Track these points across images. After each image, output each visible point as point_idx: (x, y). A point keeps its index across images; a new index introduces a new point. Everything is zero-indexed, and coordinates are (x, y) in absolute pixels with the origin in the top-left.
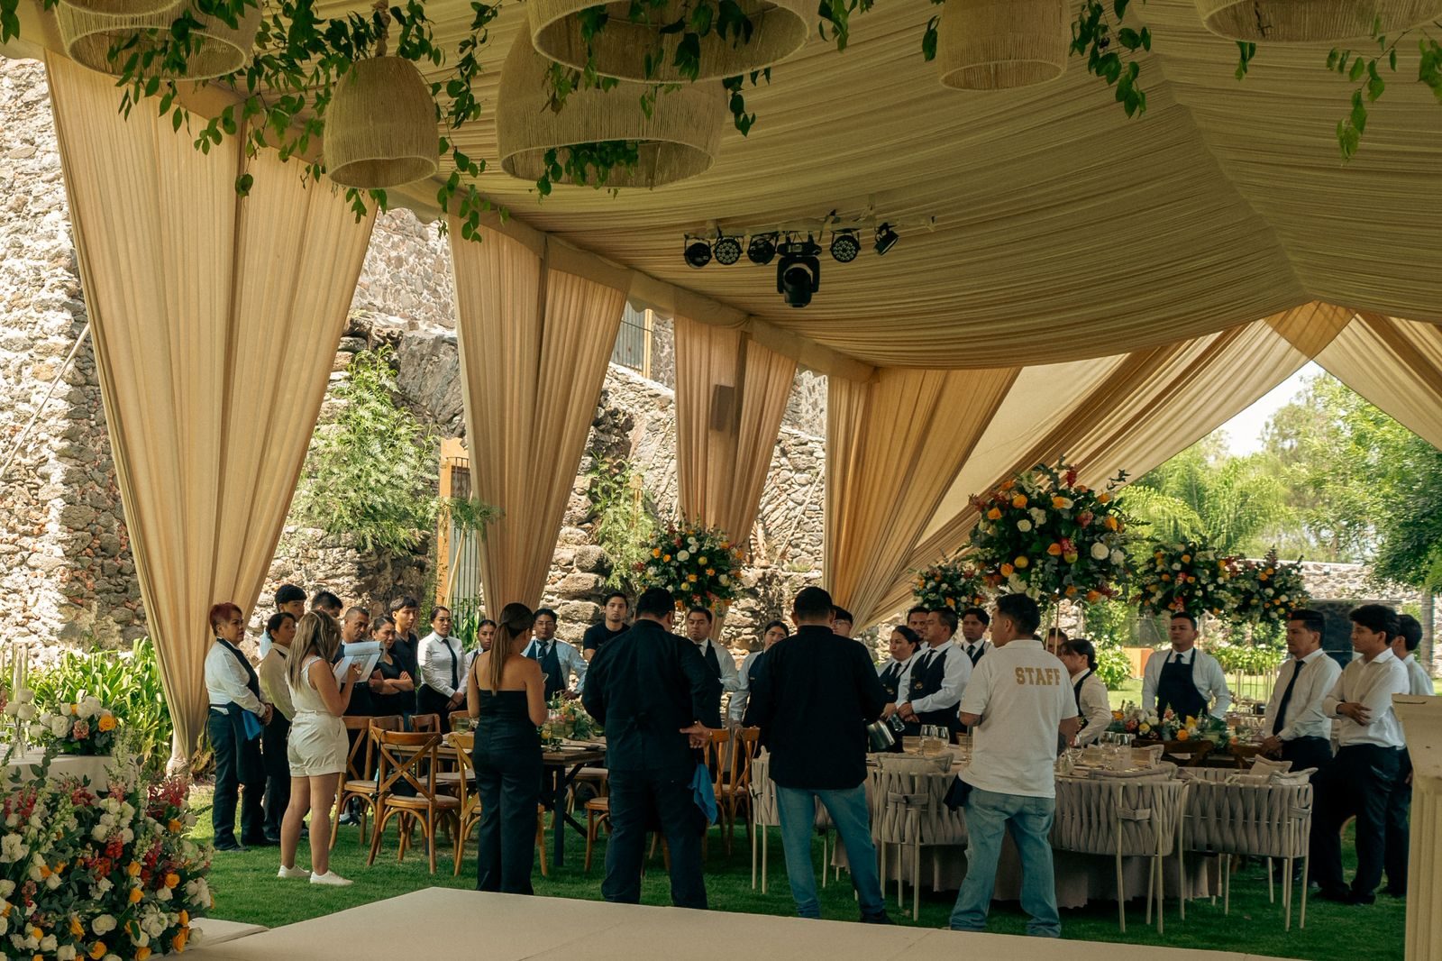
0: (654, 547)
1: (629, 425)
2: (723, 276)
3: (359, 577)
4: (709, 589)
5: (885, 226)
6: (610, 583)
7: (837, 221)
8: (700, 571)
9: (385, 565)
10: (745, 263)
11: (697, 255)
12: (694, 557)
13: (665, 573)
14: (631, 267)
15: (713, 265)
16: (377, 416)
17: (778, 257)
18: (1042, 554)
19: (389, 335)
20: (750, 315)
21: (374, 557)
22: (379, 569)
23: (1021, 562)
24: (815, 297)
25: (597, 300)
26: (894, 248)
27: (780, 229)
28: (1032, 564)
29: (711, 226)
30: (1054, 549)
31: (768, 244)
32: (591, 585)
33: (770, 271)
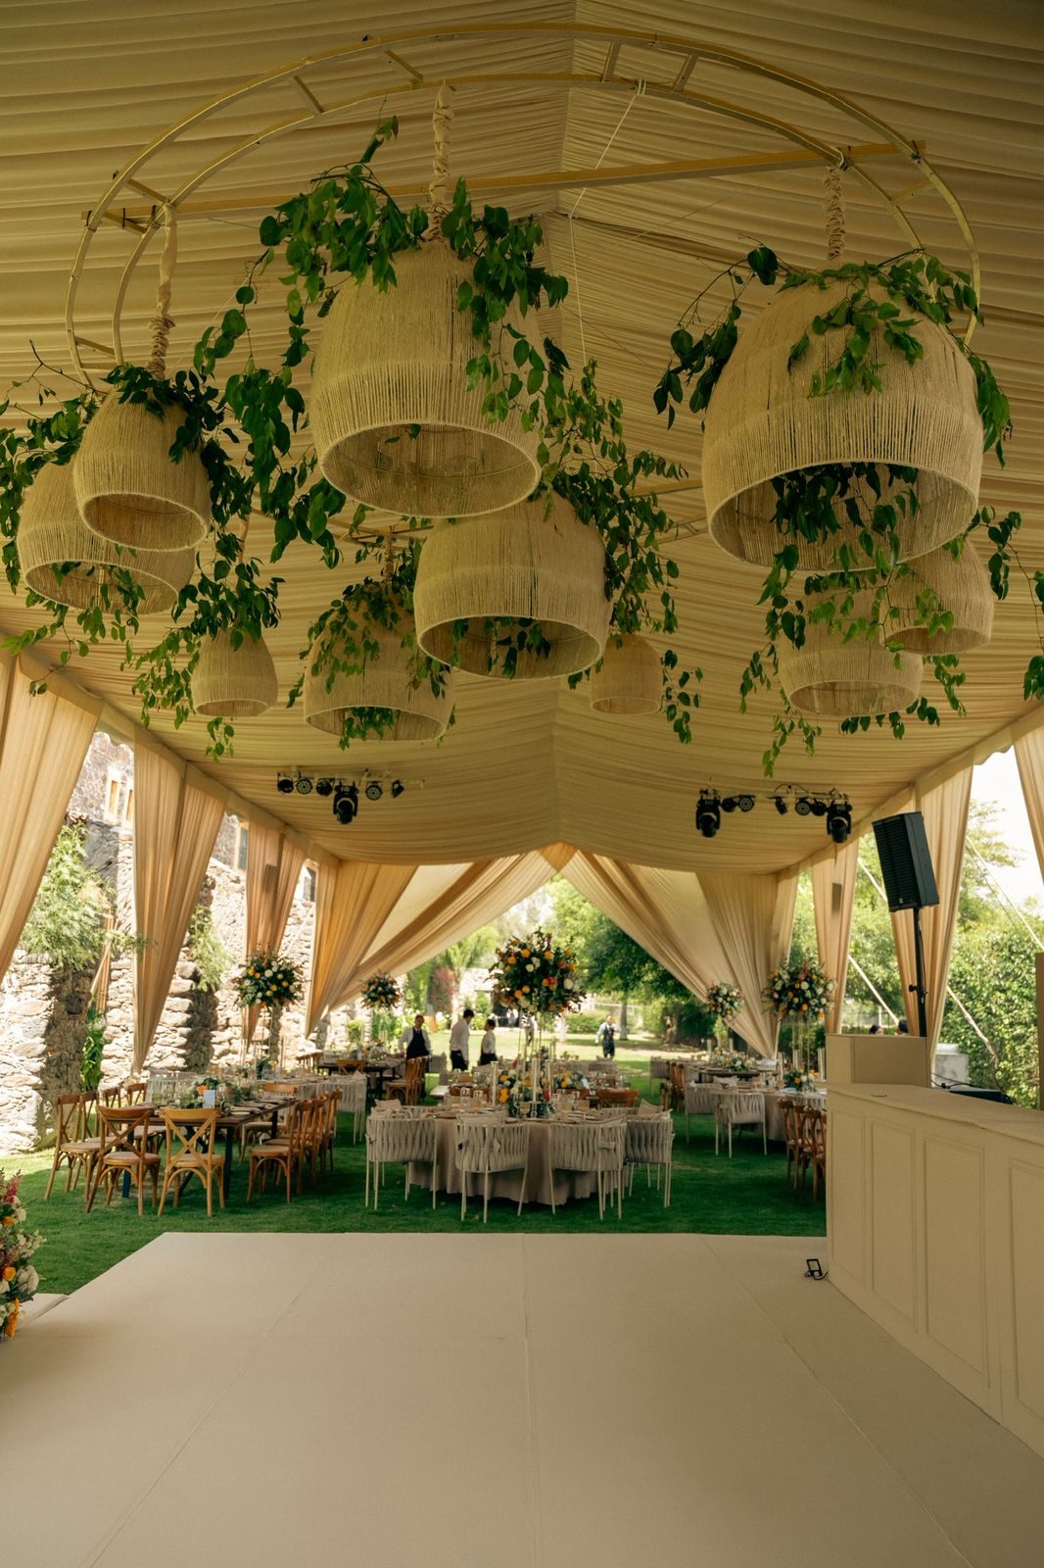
0: (248, 968)
1: (213, 886)
2: (299, 801)
3: (50, 985)
4: (284, 995)
5: (398, 782)
6: (199, 987)
7: (369, 776)
8: (278, 983)
9: (68, 977)
10: (314, 794)
11: (285, 786)
12: (275, 974)
13: (256, 984)
14: (230, 789)
15: (295, 793)
16: (73, 873)
17: (333, 794)
18: (539, 987)
19: (80, 818)
20: (287, 824)
21: (61, 972)
22: (64, 980)
23: (526, 989)
24: (354, 819)
25: (210, 809)
26: (402, 794)
27: (336, 777)
28: (532, 991)
29: (294, 769)
30: (545, 982)
31: (328, 784)
32: (188, 988)
33: (329, 800)
